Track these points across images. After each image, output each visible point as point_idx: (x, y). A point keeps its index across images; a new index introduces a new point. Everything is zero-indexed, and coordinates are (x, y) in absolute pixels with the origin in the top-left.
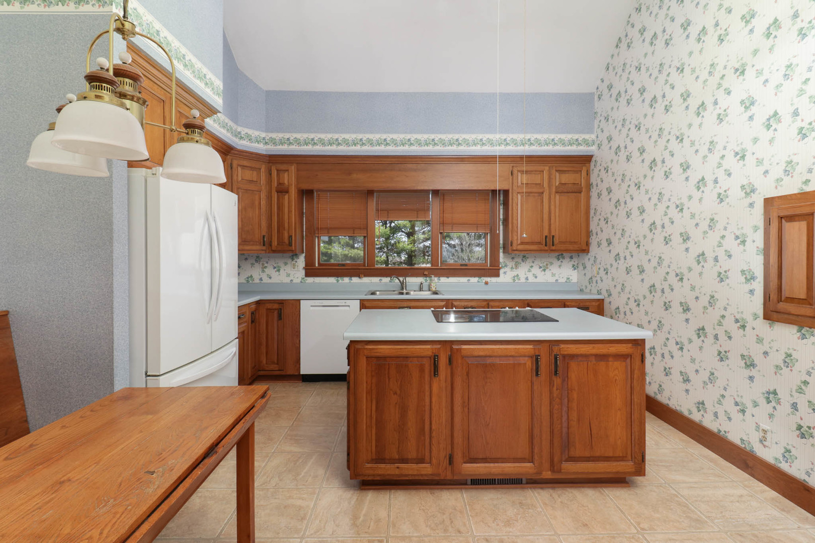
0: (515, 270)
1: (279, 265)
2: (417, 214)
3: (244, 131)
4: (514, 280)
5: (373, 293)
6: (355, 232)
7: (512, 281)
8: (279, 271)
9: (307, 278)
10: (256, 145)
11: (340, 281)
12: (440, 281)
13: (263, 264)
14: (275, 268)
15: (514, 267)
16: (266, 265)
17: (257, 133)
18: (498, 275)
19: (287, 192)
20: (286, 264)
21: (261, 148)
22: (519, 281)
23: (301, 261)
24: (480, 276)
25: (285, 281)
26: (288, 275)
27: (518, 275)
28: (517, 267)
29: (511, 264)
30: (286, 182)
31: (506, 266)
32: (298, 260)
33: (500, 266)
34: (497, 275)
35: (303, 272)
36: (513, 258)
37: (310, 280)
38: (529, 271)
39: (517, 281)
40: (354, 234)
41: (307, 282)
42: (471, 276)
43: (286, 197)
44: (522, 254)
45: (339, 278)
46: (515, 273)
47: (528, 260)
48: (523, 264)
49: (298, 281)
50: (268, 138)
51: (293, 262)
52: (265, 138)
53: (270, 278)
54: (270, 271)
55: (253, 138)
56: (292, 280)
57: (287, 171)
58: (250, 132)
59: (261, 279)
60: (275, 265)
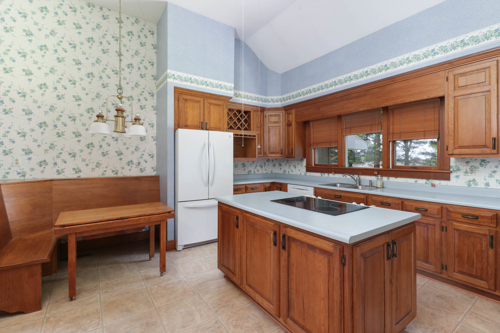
0: (470, 174)
1: (296, 164)
2: (371, 128)
4: (469, 185)
5: (335, 185)
7: (467, 186)
8: (295, 168)
9: (307, 173)
10: (277, 103)
11: (323, 176)
12: (389, 180)
13: (289, 164)
14: (294, 166)
15: (469, 171)
16: (290, 164)
17: (276, 97)
18: (448, 179)
19: (291, 125)
20: (298, 164)
21: (279, 104)
22: (477, 186)
23: (304, 163)
24: (428, 178)
25: (298, 174)
26: (299, 171)
27: (474, 180)
28: (472, 171)
29: (464, 168)
30: (291, 120)
31: (458, 170)
32: (303, 162)
33: (451, 170)
34: (447, 177)
35: (305, 168)
36: (468, 162)
37: (309, 174)
38: (491, 176)
39: (473, 186)
41: (307, 175)
42: (419, 178)
43: (291, 128)
44: (481, 157)
45: (323, 174)
46: (470, 177)
47: (489, 165)
48: (481, 169)
49: (303, 174)
50: (282, 98)
51: (301, 163)
52: (280, 99)
53: (292, 171)
54: (292, 168)
55: (275, 100)
56: (301, 173)
57: (291, 113)
58: (273, 97)
59: (289, 172)
60: (294, 165)
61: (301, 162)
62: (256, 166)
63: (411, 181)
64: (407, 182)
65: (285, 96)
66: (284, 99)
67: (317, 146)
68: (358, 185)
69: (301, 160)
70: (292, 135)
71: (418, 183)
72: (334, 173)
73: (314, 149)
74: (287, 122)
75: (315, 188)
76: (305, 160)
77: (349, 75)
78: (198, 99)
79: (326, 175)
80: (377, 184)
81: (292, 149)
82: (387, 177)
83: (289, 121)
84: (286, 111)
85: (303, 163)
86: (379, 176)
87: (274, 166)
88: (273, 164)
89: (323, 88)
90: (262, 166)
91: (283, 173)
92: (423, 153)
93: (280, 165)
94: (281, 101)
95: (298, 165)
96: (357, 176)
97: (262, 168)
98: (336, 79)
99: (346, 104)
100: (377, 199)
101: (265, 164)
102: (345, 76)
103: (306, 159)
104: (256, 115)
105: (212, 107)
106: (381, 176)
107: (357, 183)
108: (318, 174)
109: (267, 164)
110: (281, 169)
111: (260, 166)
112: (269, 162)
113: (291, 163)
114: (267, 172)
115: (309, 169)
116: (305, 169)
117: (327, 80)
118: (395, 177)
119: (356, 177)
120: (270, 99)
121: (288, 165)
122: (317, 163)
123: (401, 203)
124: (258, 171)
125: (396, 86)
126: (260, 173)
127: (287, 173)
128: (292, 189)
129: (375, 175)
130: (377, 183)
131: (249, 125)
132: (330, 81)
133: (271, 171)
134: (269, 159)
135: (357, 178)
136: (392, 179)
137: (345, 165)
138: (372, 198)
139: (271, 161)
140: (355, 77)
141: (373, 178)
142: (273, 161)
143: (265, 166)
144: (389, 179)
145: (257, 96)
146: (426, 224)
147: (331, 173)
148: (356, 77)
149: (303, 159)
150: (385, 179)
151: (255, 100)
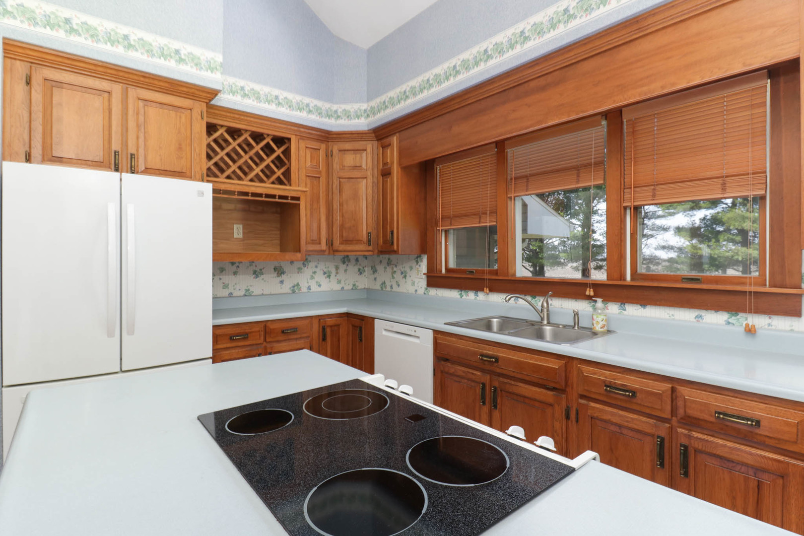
1: (406, 269)
3: (339, 107)
6: (482, 220)
8: (405, 277)
9: (428, 288)
11: (464, 297)
13: (393, 268)
14: (402, 273)
16: (395, 269)
17: (356, 106)
18: (796, 312)
19: (390, 174)
20: (411, 268)
21: (362, 124)
23: (423, 267)
25: (410, 292)
26: (413, 284)
30: (389, 160)
32: (422, 264)
34: (792, 308)
35: (425, 279)
37: (433, 292)
40: (479, 223)
41: (430, 294)
43: (389, 180)
45: (463, 291)
49: (420, 293)
50: (369, 108)
51: (418, 266)
52: (365, 111)
53: (399, 285)
54: (398, 276)
55: (352, 114)
56: (416, 291)
57: (390, 145)
58: (348, 107)
59: (391, 287)
60: (403, 270)
61: (417, 262)
62: (315, 273)
63: (684, 316)
64: (672, 317)
65: (374, 103)
66: (373, 111)
67: (451, 225)
68: (545, 322)
69: (418, 258)
70: (392, 198)
71: (704, 321)
72: (488, 291)
73: (446, 232)
74: (381, 166)
75: (436, 332)
76: (425, 259)
77: (520, 27)
78: (104, 85)
79: (471, 295)
80: (594, 322)
81: (392, 232)
82: (620, 304)
83: (385, 164)
84: (381, 139)
85: (420, 266)
86: (599, 300)
87: (361, 273)
88: (359, 270)
89: (458, 72)
90: (330, 272)
91: (379, 288)
92: (664, 248)
93: (375, 271)
94: (368, 115)
95: (411, 270)
96: (542, 299)
97: (329, 276)
98: (488, 44)
99: (514, 111)
100: (594, 374)
101: (337, 268)
102: (509, 32)
103: (426, 256)
104: (307, 147)
105: (152, 111)
106: (602, 301)
107: (542, 319)
108: (452, 294)
109: (342, 267)
110: (375, 279)
111: (325, 273)
112: (347, 263)
113: (396, 266)
114: (343, 288)
115: (435, 280)
116: (423, 282)
117: (467, 49)
118: (641, 305)
119: (539, 302)
120: (340, 110)
121: (389, 269)
122: (452, 264)
123: (670, 392)
124: (320, 286)
125: (645, 45)
126: (324, 288)
127: (388, 289)
128: (384, 333)
129: (589, 298)
130: (593, 319)
131: (287, 174)
132: (475, 50)
133: (354, 285)
134: (348, 256)
135: (542, 306)
136: (633, 311)
137: (515, 271)
138: (580, 371)
139: (353, 261)
140: (535, 30)
141: (582, 306)
142: (357, 260)
143: (337, 273)
144: (625, 310)
145: (307, 100)
146: (752, 467)
147: (482, 290)
148: (539, 30)
149: (420, 256)
150: (613, 308)
151: (300, 109)
